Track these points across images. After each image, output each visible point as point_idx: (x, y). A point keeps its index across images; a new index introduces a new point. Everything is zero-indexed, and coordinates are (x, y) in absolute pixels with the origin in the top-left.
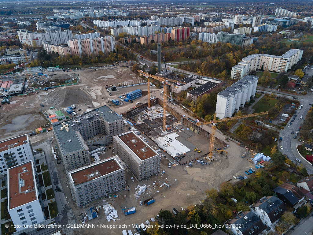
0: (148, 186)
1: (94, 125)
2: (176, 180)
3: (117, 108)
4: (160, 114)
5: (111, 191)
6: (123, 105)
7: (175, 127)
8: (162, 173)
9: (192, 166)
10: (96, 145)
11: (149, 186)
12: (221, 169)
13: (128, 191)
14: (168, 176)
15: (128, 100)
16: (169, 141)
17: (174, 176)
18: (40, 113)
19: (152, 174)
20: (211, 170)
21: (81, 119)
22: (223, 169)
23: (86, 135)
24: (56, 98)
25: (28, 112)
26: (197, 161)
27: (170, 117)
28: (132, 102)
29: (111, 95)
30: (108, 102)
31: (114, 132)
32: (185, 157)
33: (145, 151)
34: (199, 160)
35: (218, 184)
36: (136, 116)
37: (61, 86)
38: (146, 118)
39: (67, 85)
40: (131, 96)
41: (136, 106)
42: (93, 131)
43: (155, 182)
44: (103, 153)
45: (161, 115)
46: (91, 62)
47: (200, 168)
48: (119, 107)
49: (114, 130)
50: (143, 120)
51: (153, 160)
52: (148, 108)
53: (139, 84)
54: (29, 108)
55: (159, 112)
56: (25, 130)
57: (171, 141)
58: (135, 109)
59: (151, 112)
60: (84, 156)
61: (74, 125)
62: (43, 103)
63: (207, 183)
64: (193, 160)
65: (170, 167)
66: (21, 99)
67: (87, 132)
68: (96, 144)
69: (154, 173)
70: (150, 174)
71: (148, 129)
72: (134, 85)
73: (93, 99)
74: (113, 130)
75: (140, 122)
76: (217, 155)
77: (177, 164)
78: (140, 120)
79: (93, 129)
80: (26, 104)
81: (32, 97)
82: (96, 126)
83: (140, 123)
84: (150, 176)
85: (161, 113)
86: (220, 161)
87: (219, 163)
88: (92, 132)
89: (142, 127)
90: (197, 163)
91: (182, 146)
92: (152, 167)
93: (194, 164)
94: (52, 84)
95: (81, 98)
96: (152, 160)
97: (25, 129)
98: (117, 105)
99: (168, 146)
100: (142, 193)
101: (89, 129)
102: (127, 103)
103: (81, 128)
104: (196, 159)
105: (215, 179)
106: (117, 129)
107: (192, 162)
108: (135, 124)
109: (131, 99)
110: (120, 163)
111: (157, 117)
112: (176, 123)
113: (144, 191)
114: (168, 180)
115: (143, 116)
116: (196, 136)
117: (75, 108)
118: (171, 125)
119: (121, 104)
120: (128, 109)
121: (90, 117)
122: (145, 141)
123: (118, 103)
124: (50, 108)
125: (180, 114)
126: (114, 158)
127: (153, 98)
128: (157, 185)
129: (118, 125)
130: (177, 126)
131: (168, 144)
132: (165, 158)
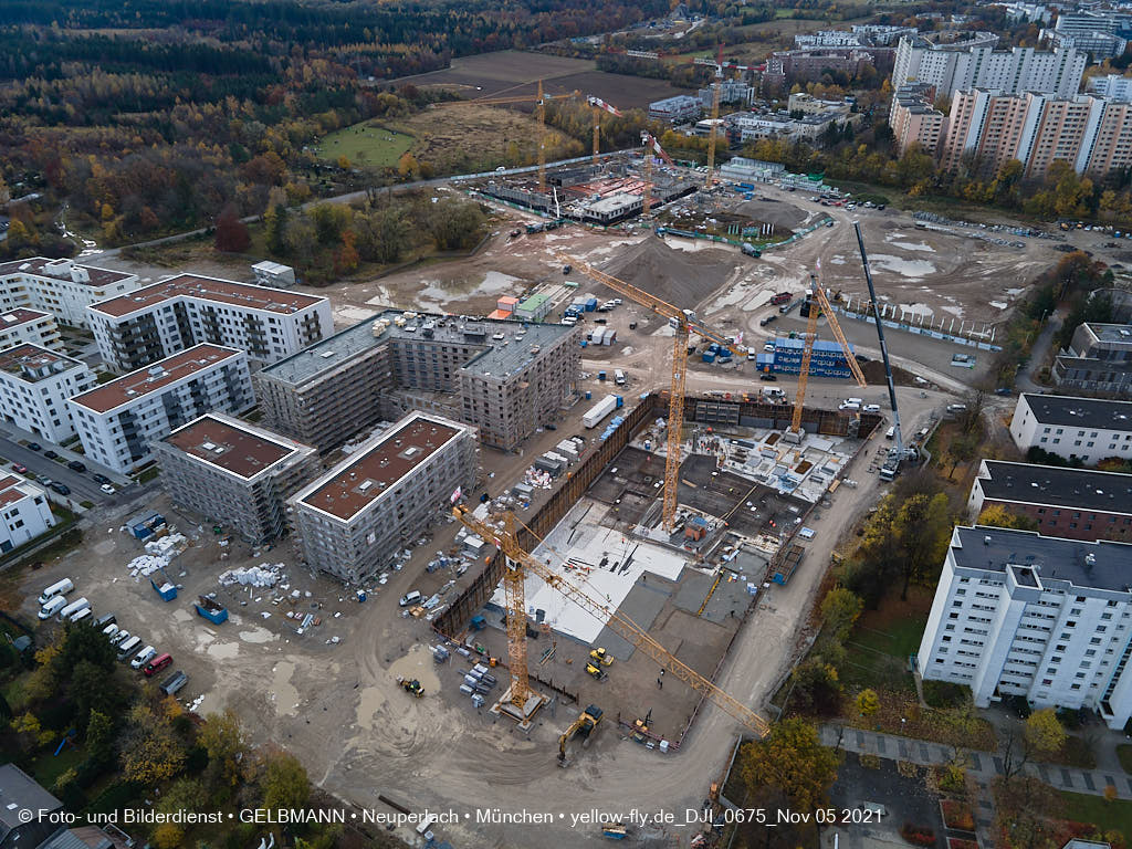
0: (282, 586)
1: (460, 358)
2: (336, 639)
4: (791, 473)
7: (727, 549)
9: (440, 659)
11: (287, 587)
12: (465, 760)
13: (252, 555)
14: (355, 615)
15: (764, 364)
16: (610, 566)
17: (357, 627)
18: (532, 285)
19: (334, 570)
20: (445, 729)
21: (452, 326)
22: (469, 768)
23: (430, 376)
25: (523, 271)
26: (478, 666)
27: (797, 510)
28: (768, 378)
29: (763, 325)
32: (535, 638)
33: (358, 492)
34: (485, 670)
35: (362, 770)
37: (711, 237)
38: (717, 454)
39: (728, 244)
41: (743, 396)
43: (308, 594)
45: (785, 479)
46: (962, 197)
47: (442, 688)
48: (698, 370)
50: (699, 452)
52: (788, 429)
53: (940, 336)
54: (539, 264)
55: (804, 468)
57: (618, 569)
58: (722, 402)
59: (784, 448)
61: (413, 329)
62: (586, 264)
63: (349, 734)
64: (480, 654)
65: (402, 602)
66: (578, 235)
67: (436, 368)
69: (339, 572)
70: (330, 567)
71: (646, 485)
77: (430, 617)
78: (689, 448)
80: (558, 252)
81: (601, 239)
85: (799, 478)
86: (527, 745)
87: (505, 743)
89: (650, 469)
90: (464, 667)
92: (331, 548)
93: (457, 666)
94: (708, 224)
98: (708, 360)
99: (579, 571)
100: (248, 584)
101: (441, 364)
102: (750, 369)
103: (417, 348)
104: (490, 659)
105: (388, 754)
106: (486, 405)
107: (467, 652)
108: (644, 448)
109: (779, 367)
110: (281, 466)
111: (756, 476)
112: (766, 540)
113: (257, 584)
114: (328, 622)
115: (723, 443)
116: (718, 630)
117: (603, 311)
118: (734, 533)
119: (723, 366)
120: (707, 389)
121: (470, 332)
122: (523, 497)
123: (712, 354)
124: (566, 283)
125: (817, 519)
126: (296, 450)
127: (871, 406)
128: (294, 604)
129: (490, 393)
130: (752, 550)
131: (585, 566)
132: (455, 576)
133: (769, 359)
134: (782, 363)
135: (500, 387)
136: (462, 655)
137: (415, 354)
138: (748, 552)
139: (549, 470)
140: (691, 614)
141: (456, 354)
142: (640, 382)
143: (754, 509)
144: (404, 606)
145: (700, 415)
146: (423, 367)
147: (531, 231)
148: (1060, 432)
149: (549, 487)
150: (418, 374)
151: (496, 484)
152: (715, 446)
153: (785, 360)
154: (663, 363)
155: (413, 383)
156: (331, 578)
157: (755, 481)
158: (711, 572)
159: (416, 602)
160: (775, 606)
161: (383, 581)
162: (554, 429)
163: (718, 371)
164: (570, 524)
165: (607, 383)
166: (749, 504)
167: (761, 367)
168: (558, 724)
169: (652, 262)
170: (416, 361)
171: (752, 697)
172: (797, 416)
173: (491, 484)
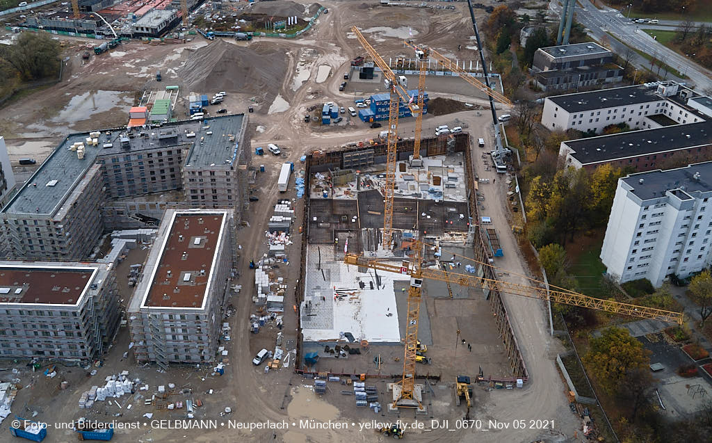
0: (142, 388)
1: (166, 160)
2: (228, 409)
3: (318, 131)
4: (432, 186)
5: (47, 353)
6: (344, 128)
7: (433, 248)
8: (215, 369)
9: (323, 391)
10: (145, 219)
11: (147, 387)
13: (89, 375)
14: (226, 386)
15: (368, 117)
16: (368, 285)
17: (236, 394)
18: (139, 95)
19: (182, 357)
21: (142, 135)
23: (138, 182)
24: (198, 64)
25: (119, 85)
26: (355, 384)
27: (454, 210)
28: (375, 126)
29: (341, 90)
30: (313, 109)
31: (203, 197)
32: (359, 353)
33: (186, 284)
34: (363, 384)
36: (351, 172)
38: (376, 187)
39: (267, 36)
40: (381, 107)
41: (371, 142)
42: (163, 177)
43: (172, 386)
44: (147, 245)
45: (432, 192)
48: (324, 131)
49: (202, 191)
50: (362, 189)
51: (182, 317)
52: (411, 158)
54: (129, 77)
55: (437, 181)
56: (69, 128)
57: (375, 286)
58: (359, 150)
59: (414, 171)
60: (51, 235)
61: (111, 145)
62: (169, 70)
64: (349, 376)
65: (257, 362)
66: (142, 48)
67: (143, 174)
68: (146, 215)
69: (188, 357)
70: (176, 357)
71: (347, 222)
72: (442, 73)
73: (287, 88)
74: (199, 192)
75: (346, 193)
76: (449, 397)
77: (286, 365)
78: (354, 189)
79: (162, 171)
80: (137, 64)
81: (164, 49)
82: (172, 166)
83: (344, 197)
84: (171, 363)
85: (440, 188)
88: (158, 179)
89: (339, 211)
90: (346, 388)
91: (390, 315)
92: (181, 338)
93: (337, 390)
94: (240, 24)
95: (256, 80)
96: (178, 317)
97: (73, 125)
98: (326, 122)
99: (349, 296)
100: (108, 398)
101: (147, 169)
102: (360, 122)
103: (121, 160)
104: (359, 376)
106: (214, 191)
107: (337, 378)
108: (322, 197)
109: (379, 116)
110: (94, 287)
111: (412, 195)
112: (452, 235)
113: (118, 395)
114: (207, 399)
115: (374, 179)
116: (470, 302)
117: (216, 103)
118: (429, 237)
119: (339, 124)
120: (342, 144)
121: (165, 137)
122: (280, 255)
123: (329, 117)
124: (167, 87)
125: (483, 209)
126: (96, 269)
127: (456, 128)
128: (166, 397)
129: (218, 180)
130: (448, 244)
131: (352, 292)
132: (278, 329)
133: (369, 112)
134: (381, 113)
135: (228, 173)
136: (336, 381)
137: (122, 166)
138: (446, 246)
139: (283, 230)
140: (446, 299)
141: (160, 158)
142: (290, 150)
143: (429, 217)
144: (258, 365)
145: (347, 163)
146: (130, 175)
147: (99, 52)
148: (582, 116)
149: (290, 242)
150: (126, 183)
151: (248, 252)
152: (369, 182)
153: (383, 110)
154: (295, 133)
155: (121, 193)
156: (180, 366)
157: (414, 198)
158: (436, 267)
159: (266, 357)
160: (506, 271)
161: (225, 353)
162: (257, 200)
163: (337, 129)
164: (315, 266)
165: (265, 156)
166: (423, 214)
167: (367, 119)
168: (440, 399)
169: (236, 58)
170: (123, 172)
171: (540, 332)
172: (417, 146)
173: (244, 254)
